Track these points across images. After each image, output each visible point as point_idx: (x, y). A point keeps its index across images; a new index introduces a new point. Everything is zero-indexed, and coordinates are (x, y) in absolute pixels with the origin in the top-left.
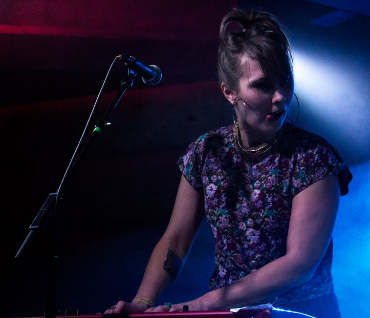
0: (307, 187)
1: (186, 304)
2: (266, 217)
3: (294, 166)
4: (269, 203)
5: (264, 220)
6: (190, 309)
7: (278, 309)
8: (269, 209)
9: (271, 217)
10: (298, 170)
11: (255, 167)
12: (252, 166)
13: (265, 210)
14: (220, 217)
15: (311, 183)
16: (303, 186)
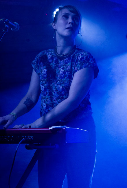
0: (79, 70)
1: (30, 125)
2: (65, 81)
3: (76, 61)
4: (67, 76)
5: (64, 82)
6: (32, 127)
7: (68, 128)
8: (66, 78)
9: (67, 81)
10: (77, 63)
11: (62, 61)
12: (61, 61)
13: (65, 78)
14: (48, 99)
15: (81, 69)
16: (77, 70)
